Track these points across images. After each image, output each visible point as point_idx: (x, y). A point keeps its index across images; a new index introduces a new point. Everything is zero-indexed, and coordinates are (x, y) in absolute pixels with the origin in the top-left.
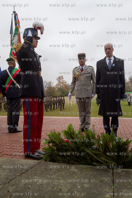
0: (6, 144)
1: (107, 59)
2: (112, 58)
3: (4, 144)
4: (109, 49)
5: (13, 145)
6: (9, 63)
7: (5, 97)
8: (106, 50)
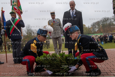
0: (14, 71)
1: (71, 11)
2: (75, 11)
3: (12, 71)
4: (73, 5)
5: (19, 71)
6: (11, 15)
7: (10, 39)
8: (71, 5)
